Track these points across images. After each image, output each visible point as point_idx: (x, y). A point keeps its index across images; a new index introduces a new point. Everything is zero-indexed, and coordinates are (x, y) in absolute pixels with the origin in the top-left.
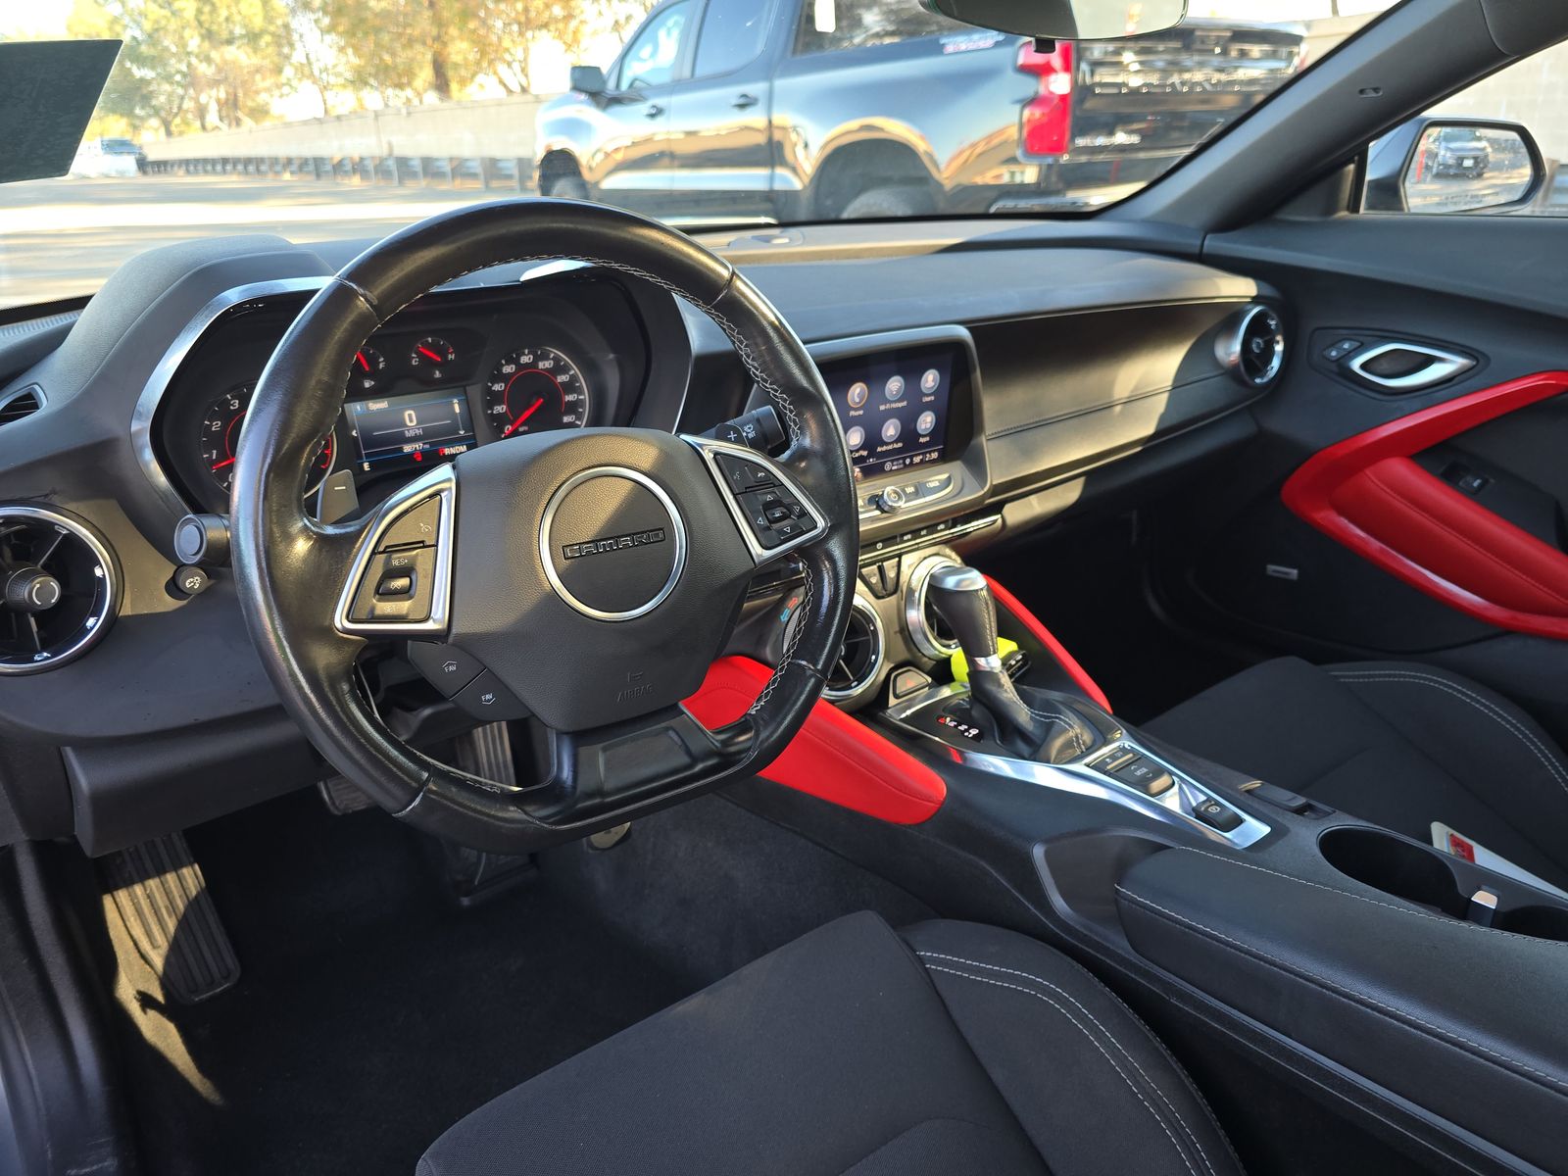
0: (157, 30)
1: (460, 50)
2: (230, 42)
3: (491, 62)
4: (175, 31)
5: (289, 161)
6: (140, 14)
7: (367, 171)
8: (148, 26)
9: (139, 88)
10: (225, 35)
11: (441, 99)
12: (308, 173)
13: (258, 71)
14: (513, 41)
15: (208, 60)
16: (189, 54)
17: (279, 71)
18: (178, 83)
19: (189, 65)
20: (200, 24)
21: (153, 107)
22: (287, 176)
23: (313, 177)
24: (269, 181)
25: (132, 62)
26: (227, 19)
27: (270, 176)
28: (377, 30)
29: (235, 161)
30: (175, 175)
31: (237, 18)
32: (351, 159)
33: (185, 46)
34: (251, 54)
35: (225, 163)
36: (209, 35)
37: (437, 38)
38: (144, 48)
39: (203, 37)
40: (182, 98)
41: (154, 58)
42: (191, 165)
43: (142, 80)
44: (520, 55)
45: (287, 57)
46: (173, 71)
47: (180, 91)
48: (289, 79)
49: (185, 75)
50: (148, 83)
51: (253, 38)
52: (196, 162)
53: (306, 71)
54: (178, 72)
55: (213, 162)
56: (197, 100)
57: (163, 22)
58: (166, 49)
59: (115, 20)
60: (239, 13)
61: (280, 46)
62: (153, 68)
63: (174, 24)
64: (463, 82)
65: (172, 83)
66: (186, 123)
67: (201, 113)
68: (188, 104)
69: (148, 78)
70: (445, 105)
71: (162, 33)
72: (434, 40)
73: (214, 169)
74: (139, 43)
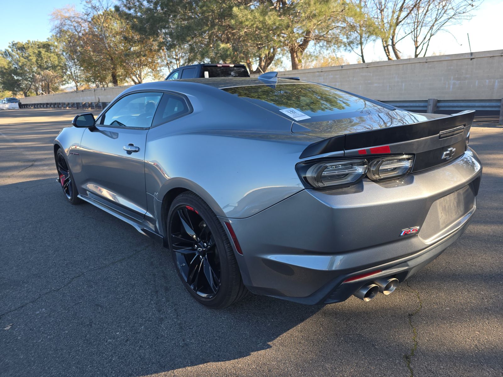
0: (23, 65)
1: (120, 71)
2: (47, 69)
3: (129, 75)
4: (29, 65)
5: (69, 104)
6: (18, 61)
7: (94, 106)
8: (20, 64)
9: (16, 82)
10: (45, 66)
11: (115, 86)
12: (75, 107)
13: (56, 77)
14: (136, 69)
15: (39, 74)
16: (33, 72)
17: (63, 77)
18: (29, 81)
19: (33, 75)
20: (37, 63)
21: (21, 88)
22: (68, 108)
23: (76, 108)
24: (62, 110)
25: (14, 75)
26: (46, 62)
27: (63, 108)
28: (95, 66)
29: (51, 104)
30: (31, 108)
31: (49, 61)
32: (88, 103)
33: (32, 70)
34: (54, 72)
35: (47, 105)
36: (40, 67)
37: (114, 68)
38: (18, 70)
39: (38, 67)
40: (31, 85)
41: (22, 73)
42: (36, 105)
43: (18, 80)
44: (138, 73)
45: (65, 73)
46: (27, 77)
47: (30, 83)
48: (65, 79)
49: (32, 78)
50: (20, 81)
51: (54, 67)
52: (38, 104)
53: (71, 77)
54: (29, 78)
55: (43, 104)
56: (35, 86)
57: (25, 63)
58: (26, 71)
59: (10, 62)
60: (50, 60)
61: (63, 70)
62: (21, 77)
63: (28, 63)
64: (121, 80)
65: (27, 81)
66: (31, 93)
67: (37, 89)
68: (33, 87)
69: (20, 79)
70: (116, 87)
71: (25, 66)
72: (112, 69)
73: (43, 106)
74: (17, 69)
